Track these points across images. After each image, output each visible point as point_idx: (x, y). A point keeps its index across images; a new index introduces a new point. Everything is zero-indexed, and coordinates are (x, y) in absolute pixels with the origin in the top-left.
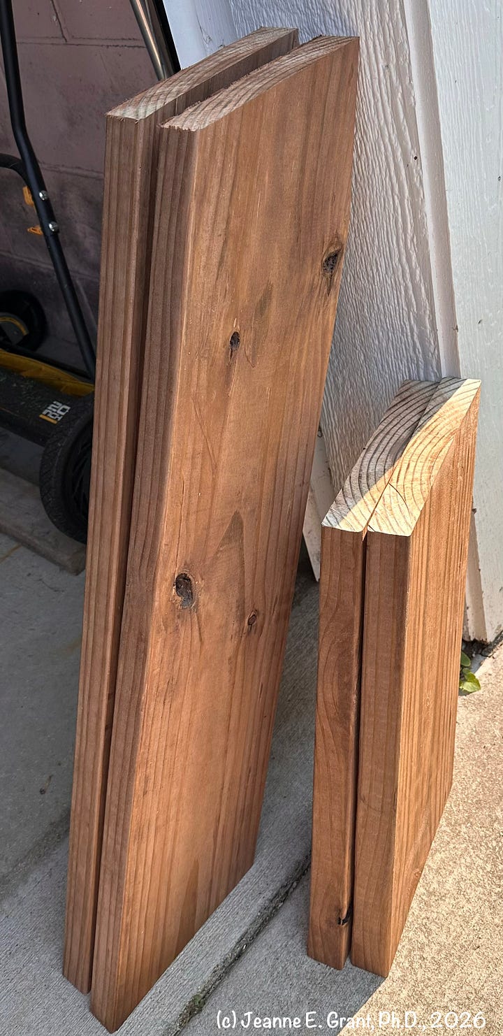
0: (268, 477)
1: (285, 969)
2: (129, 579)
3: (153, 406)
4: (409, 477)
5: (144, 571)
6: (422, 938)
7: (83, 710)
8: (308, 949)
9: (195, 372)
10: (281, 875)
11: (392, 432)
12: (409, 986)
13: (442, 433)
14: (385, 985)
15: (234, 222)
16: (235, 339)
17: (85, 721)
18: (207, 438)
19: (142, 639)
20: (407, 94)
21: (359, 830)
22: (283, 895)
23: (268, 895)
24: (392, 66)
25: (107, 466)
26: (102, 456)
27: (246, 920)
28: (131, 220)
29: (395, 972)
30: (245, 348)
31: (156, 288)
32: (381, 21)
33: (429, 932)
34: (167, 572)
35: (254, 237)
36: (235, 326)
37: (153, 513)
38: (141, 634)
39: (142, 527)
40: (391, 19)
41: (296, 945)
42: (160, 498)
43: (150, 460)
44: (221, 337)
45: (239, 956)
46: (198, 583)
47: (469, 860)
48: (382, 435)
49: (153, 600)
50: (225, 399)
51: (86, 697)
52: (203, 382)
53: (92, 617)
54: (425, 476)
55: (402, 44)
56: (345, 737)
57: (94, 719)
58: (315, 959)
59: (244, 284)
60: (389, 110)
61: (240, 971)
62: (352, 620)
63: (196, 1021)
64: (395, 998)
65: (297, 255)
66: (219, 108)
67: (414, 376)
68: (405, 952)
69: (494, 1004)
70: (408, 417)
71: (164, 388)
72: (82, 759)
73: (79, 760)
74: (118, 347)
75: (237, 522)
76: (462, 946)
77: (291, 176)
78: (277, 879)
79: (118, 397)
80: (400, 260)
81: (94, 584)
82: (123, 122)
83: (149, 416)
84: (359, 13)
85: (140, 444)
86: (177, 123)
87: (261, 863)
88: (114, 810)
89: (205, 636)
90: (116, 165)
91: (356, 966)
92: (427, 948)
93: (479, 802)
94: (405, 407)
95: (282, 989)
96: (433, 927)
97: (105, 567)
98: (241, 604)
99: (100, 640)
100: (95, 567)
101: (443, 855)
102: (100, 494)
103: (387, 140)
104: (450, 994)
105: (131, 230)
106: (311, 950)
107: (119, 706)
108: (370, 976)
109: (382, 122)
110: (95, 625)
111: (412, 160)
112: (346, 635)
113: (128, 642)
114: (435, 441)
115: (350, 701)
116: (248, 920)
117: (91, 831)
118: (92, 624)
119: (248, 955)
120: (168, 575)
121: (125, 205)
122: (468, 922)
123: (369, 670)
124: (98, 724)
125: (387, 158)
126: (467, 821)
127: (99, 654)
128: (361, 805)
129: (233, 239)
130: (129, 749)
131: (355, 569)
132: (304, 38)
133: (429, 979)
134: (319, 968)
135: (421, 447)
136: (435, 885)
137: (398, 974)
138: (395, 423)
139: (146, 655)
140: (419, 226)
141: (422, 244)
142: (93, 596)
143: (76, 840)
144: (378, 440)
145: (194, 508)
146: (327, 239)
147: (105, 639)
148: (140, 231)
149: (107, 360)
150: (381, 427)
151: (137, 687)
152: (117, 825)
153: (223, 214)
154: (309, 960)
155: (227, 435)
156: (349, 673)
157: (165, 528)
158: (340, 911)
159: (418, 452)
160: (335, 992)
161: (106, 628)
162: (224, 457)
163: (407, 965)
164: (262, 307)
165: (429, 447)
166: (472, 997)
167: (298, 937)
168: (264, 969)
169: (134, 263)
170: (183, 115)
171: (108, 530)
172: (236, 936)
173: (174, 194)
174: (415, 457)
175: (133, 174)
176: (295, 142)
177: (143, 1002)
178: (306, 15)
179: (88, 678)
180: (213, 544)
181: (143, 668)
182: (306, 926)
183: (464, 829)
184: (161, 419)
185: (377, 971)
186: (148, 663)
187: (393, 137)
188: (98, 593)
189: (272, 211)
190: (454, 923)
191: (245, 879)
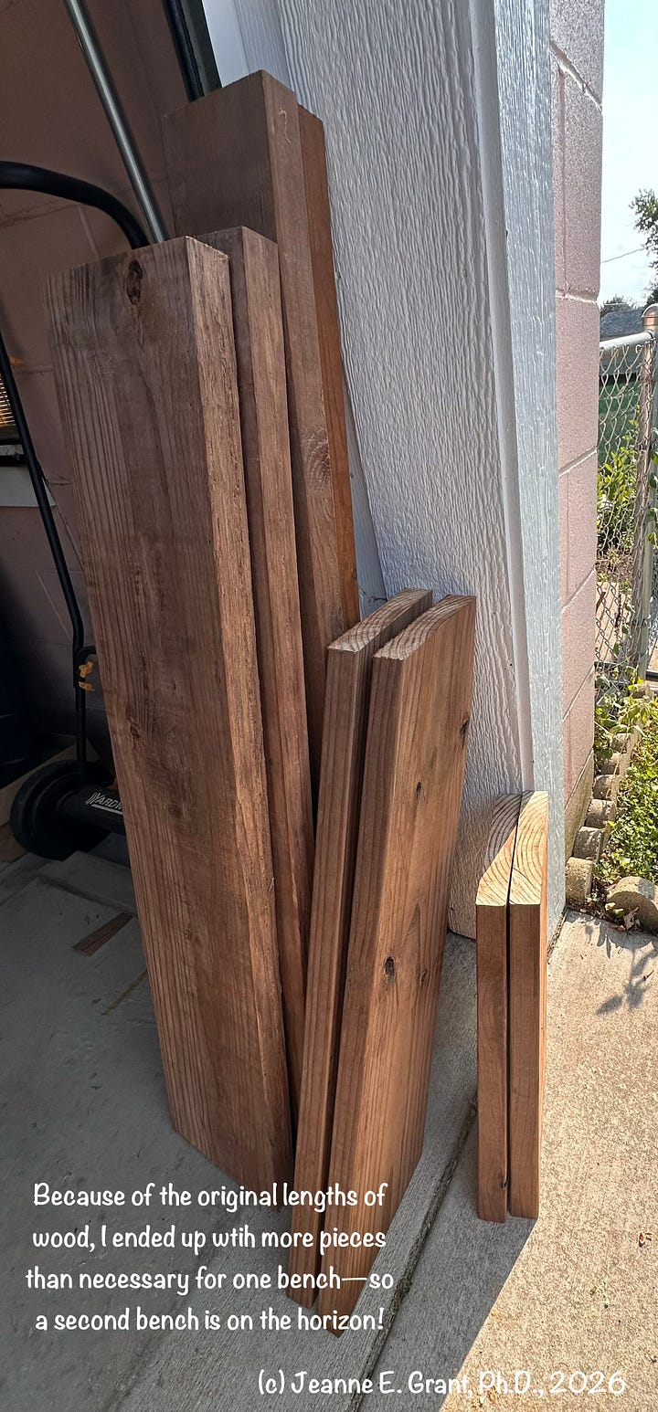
0: (433, 875)
1: (464, 1234)
2: (350, 968)
3: (370, 841)
4: (525, 862)
5: (363, 961)
6: (554, 1180)
7: (308, 1073)
8: (478, 1213)
9: (399, 814)
10: (444, 1159)
11: (502, 832)
12: (555, 1221)
13: (536, 829)
14: (538, 1225)
15: (420, 712)
16: (419, 787)
17: (310, 1081)
18: (404, 857)
19: (364, 1012)
20: (506, 630)
21: (512, 1114)
22: (449, 1175)
23: (438, 1176)
24: (498, 614)
25: (328, 887)
26: (323, 879)
27: (426, 1202)
28: (349, 716)
29: (542, 1212)
30: (424, 792)
31: (371, 761)
32: (492, 588)
33: (557, 1174)
34: (380, 960)
35: (429, 718)
36: (419, 779)
37: (370, 918)
38: (362, 1008)
39: (361, 929)
40: (499, 587)
41: (468, 1211)
42: (377, 906)
43: (366, 880)
44: (412, 787)
45: (427, 1234)
46: (397, 961)
47: (569, 1111)
48: (496, 834)
49: (372, 982)
50: (413, 827)
51: (311, 1062)
52: (403, 820)
53: (315, 999)
54: (535, 860)
55: (506, 602)
56: (500, 1049)
57: (318, 1079)
58: (485, 1220)
59: (424, 752)
60: (494, 637)
61: (432, 1247)
62: (502, 967)
63: (407, 1302)
64: (548, 1234)
65: (448, 728)
66: (409, 643)
67: (502, 790)
68: (545, 1194)
69: (613, 1217)
70: (509, 820)
71: (379, 827)
72: (308, 1111)
73: (304, 1113)
74: (338, 801)
75: (417, 910)
76: (582, 1178)
77: (446, 680)
78: (442, 1162)
79: (337, 836)
80: (496, 723)
81: (317, 975)
82: (342, 653)
83: (364, 847)
84: (477, 584)
85: (358, 869)
86: (383, 653)
87: (428, 1152)
88: (340, 1147)
89: (400, 999)
90: (336, 680)
91: (514, 1216)
92: (559, 1186)
93: (565, 1066)
94: (504, 813)
95: (466, 1251)
96: (559, 1169)
97: (327, 962)
98: (418, 970)
99: (323, 1017)
100: (317, 962)
101: (552, 1112)
102: (321, 907)
103: (491, 655)
104: (583, 1218)
105: (349, 723)
106: (481, 1212)
107: (344, 1065)
108: (526, 1221)
109: (489, 644)
110: (318, 1005)
111: (508, 666)
112: (498, 978)
113: (350, 1016)
114: (533, 835)
115: (503, 1023)
116: (427, 1202)
117: (317, 1168)
118: (315, 1006)
119: (435, 1231)
120: (382, 960)
121: (345, 707)
122: (580, 1158)
123: (515, 999)
124: (321, 1082)
125: (490, 664)
126: (561, 1083)
127: (322, 1027)
128: (513, 1096)
129: (419, 723)
130: (354, 1097)
131: (502, 931)
132: (437, 596)
133: (567, 1210)
134: (489, 1225)
135: (526, 840)
136: (552, 1136)
137: (545, 1213)
138: (501, 825)
139: (367, 1024)
140: (511, 703)
141: (513, 713)
142: (316, 984)
143: (301, 1178)
144: (494, 838)
145: (396, 909)
146: (462, 715)
147: (327, 1017)
148: (356, 723)
149: (327, 811)
150: (494, 828)
151: (360, 1048)
152: (343, 1159)
153: (415, 708)
154: (481, 1221)
155: (413, 853)
156: (503, 1004)
157: (381, 927)
158: (503, 1177)
159: (525, 843)
160: (505, 1242)
161: (328, 1008)
162: (411, 868)
163: (549, 1204)
164: (432, 764)
165: (531, 840)
166: (598, 1215)
167: (468, 1205)
168: (449, 1239)
169: (351, 744)
170: (385, 647)
171: (329, 934)
172: (421, 1218)
173: (385, 700)
174: (524, 848)
175: (352, 687)
176: (448, 661)
177: (360, 1299)
178: (439, 582)
179: (312, 1048)
180: (405, 929)
181: (365, 1033)
182: (474, 1193)
183: (560, 1090)
184: (377, 850)
185: (530, 1215)
186: (369, 1029)
187: (496, 653)
188: (320, 981)
189: (437, 704)
190: (572, 1162)
191: (418, 1169)
